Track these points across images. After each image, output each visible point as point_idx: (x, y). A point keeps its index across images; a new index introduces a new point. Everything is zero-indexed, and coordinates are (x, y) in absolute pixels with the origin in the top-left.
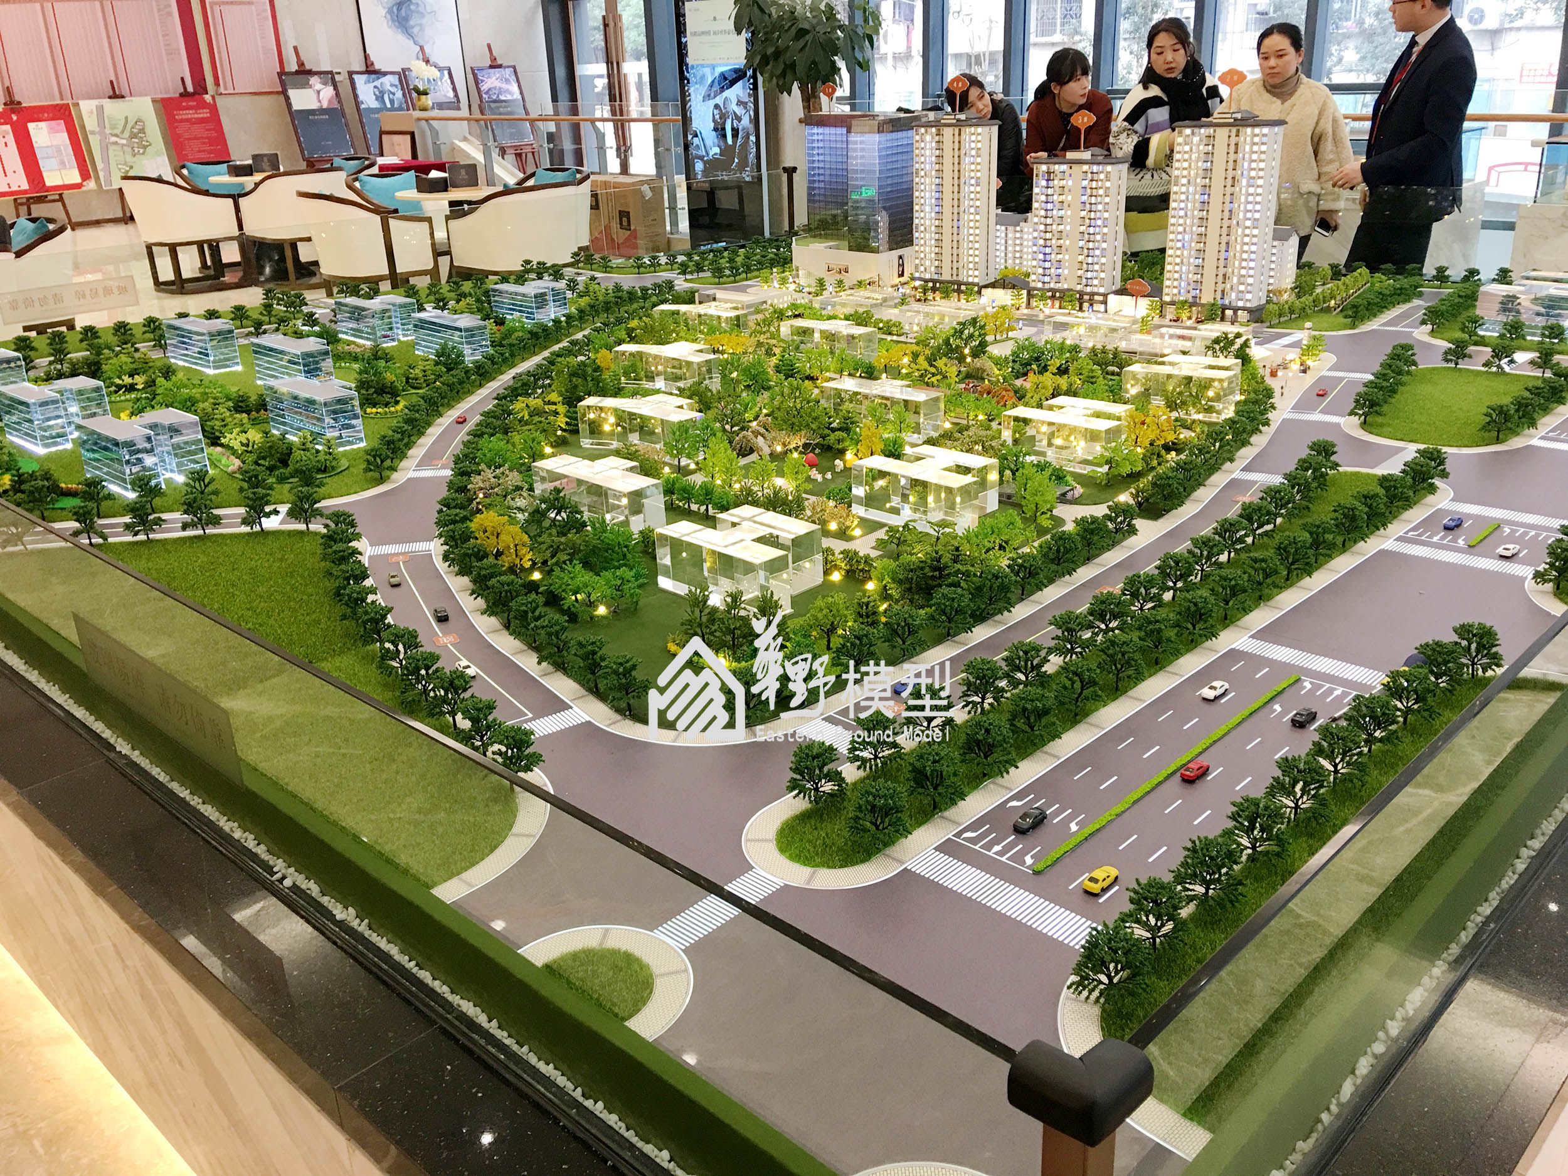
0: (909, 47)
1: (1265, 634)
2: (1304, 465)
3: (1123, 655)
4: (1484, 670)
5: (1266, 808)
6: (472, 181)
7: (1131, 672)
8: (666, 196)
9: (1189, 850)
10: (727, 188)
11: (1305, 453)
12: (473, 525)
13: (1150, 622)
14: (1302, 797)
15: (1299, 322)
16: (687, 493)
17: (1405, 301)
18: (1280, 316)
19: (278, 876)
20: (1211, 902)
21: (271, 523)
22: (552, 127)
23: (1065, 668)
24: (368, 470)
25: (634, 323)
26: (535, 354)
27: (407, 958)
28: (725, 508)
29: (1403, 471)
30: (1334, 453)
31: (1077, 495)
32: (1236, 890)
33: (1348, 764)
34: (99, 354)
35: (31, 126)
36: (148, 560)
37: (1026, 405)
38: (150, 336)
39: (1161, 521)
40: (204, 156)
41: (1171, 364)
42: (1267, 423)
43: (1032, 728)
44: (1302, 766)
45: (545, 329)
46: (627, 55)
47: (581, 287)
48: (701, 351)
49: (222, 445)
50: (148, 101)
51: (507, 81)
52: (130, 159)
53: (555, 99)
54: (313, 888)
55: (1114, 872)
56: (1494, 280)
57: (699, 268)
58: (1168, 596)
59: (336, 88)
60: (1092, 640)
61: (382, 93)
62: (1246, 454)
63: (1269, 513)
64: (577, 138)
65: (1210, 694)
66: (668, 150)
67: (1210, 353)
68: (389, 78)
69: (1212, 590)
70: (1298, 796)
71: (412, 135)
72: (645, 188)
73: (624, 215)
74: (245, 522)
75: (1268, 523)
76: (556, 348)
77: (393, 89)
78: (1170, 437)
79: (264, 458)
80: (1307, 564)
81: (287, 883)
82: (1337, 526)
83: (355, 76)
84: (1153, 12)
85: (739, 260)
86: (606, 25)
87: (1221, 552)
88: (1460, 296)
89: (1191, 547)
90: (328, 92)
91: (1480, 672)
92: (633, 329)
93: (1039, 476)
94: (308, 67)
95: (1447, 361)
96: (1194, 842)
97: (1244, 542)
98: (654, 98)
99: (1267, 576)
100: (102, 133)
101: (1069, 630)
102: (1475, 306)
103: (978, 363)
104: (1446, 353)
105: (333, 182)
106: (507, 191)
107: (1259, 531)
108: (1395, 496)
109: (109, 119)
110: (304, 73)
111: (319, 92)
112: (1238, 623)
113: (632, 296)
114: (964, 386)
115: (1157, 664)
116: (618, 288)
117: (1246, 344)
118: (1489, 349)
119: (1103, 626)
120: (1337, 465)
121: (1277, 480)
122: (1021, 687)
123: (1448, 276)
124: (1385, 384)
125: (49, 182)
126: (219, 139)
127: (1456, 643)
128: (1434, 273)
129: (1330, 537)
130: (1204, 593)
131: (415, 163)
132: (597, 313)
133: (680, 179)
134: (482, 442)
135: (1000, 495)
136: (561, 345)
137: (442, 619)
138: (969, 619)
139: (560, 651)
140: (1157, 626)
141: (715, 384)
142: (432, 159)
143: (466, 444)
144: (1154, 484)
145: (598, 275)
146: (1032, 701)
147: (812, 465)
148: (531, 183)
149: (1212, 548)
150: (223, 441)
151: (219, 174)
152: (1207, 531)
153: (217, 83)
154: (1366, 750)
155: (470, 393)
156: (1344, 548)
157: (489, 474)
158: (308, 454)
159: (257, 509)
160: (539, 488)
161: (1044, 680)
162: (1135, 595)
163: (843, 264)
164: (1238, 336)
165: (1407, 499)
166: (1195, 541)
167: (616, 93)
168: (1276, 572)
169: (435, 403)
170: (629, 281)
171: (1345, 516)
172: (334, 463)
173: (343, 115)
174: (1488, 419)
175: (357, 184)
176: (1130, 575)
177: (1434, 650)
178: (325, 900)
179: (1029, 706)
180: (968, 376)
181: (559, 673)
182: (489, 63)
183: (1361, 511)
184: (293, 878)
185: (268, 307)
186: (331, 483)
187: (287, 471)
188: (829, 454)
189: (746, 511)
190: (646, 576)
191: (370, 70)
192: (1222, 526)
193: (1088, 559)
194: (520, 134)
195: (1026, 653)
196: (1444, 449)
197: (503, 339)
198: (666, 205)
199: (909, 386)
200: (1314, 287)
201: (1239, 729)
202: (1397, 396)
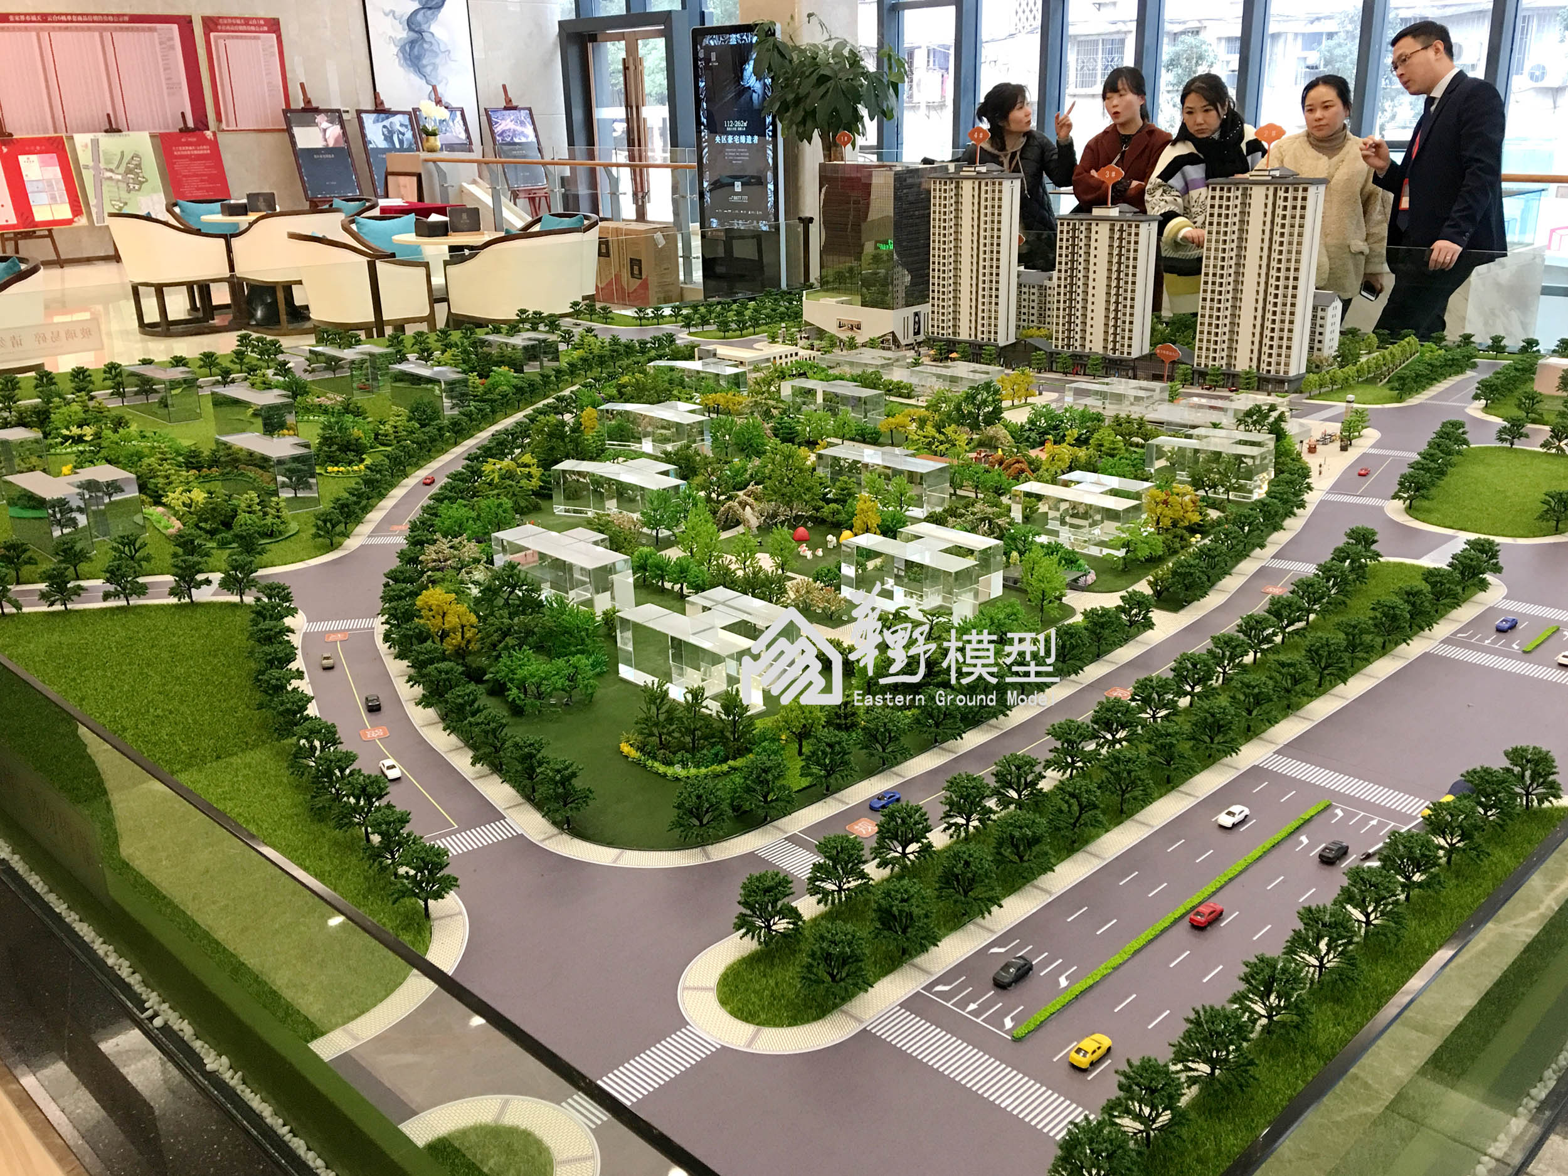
0: (943, 96)
1: (1294, 749)
2: (1340, 555)
3: (1129, 773)
4: (1540, 802)
5: (1284, 970)
6: (475, 226)
7: (1138, 793)
8: (680, 245)
9: (1191, 1022)
10: (742, 237)
11: (1341, 541)
12: (420, 601)
13: (1161, 736)
14: (1327, 953)
15: (1341, 394)
16: (662, 570)
17: (1457, 373)
18: (1321, 386)
19: (149, 1013)
20: (1218, 1086)
21: (202, 595)
22: (567, 172)
23: (1061, 788)
24: (316, 536)
25: (625, 379)
26: (519, 410)
27: (281, 1121)
28: (699, 588)
29: (1451, 565)
30: (1374, 542)
31: (1090, 581)
32: (1246, 1071)
33: (1383, 914)
34: (49, 402)
35: (22, 159)
36: (62, 633)
37: (1039, 479)
38: (109, 383)
39: (1182, 612)
40: (199, 194)
41: (1199, 437)
42: (1302, 505)
43: (1021, 858)
44: (1327, 918)
45: (532, 385)
46: (647, 99)
47: (576, 339)
48: (693, 412)
49: (164, 505)
50: (146, 135)
51: (522, 123)
52: (124, 195)
53: (571, 142)
54: (185, 1029)
55: (1106, 1042)
56: (1554, 351)
57: (705, 322)
58: (1184, 702)
59: (343, 127)
60: (1096, 752)
61: (391, 132)
62: (1278, 539)
63: (1300, 609)
64: (593, 184)
65: (1226, 820)
66: (684, 197)
67: (1242, 427)
68: (399, 117)
69: (1233, 698)
70: (1324, 952)
71: (419, 176)
72: (659, 236)
73: (635, 263)
74: (173, 592)
75: (1299, 620)
76: (540, 405)
77: (403, 129)
78: (1196, 518)
79: (206, 521)
80: (1341, 669)
81: (158, 1022)
82: (1376, 625)
83: (364, 115)
84: (1197, 64)
85: (748, 313)
86: (626, 68)
87: (1246, 653)
88: (1516, 369)
89: (1211, 646)
90: (334, 131)
91: (1535, 803)
92: (624, 386)
93: (1046, 562)
94: (314, 105)
95: (1502, 440)
96: (1197, 1013)
97: (1272, 641)
98: (674, 143)
99: (1296, 682)
100: (96, 168)
101: (1069, 741)
102: (1532, 380)
103: (991, 431)
104: (1500, 432)
105: (329, 224)
106: (509, 237)
107: (1289, 629)
108: (1441, 593)
109: (105, 153)
110: (309, 112)
111: (325, 131)
112: (1263, 735)
113: (629, 349)
114: (974, 455)
115: (1169, 783)
116: (615, 341)
117: (1281, 418)
118: (1548, 428)
119: (1109, 737)
120: (1379, 555)
121: (1309, 570)
122: (1012, 807)
123: (1505, 347)
124: (1432, 465)
125: (38, 217)
126: (220, 178)
127: (1508, 770)
128: (1490, 342)
129: (1367, 638)
130: (1223, 700)
131: (421, 205)
132: (591, 368)
133: (695, 226)
134: (442, 508)
135: (1005, 579)
136: (545, 402)
137: (374, 709)
138: (960, 724)
139: (497, 751)
140: (1168, 740)
141: (705, 447)
142: (439, 202)
143: (426, 509)
144: (1174, 573)
145: (596, 326)
146: (1021, 828)
147: (800, 541)
148: (536, 228)
149: (1234, 648)
150: (164, 500)
151: (213, 213)
152: (1230, 627)
153: (219, 119)
154: (1402, 897)
155: (444, 451)
156: (1384, 650)
157: (444, 544)
158: (253, 517)
159: (187, 579)
160: (500, 560)
161: (1038, 800)
162: (1147, 701)
163: (855, 319)
164: (1273, 408)
165: (1455, 596)
166: (1216, 640)
167: (635, 138)
168: (1305, 678)
169: (401, 463)
170: (627, 334)
171: (1385, 615)
172: (282, 527)
173: (350, 154)
174: (1546, 507)
175: (354, 227)
176: (1142, 677)
177: (1481, 778)
178: (197, 1045)
179: (1017, 834)
180: (981, 444)
181: (495, 776)
182: (503, 104)
183: (1403, 610)
184: (167, 1016)
185: (239, 355)
186: (275, 549)
187: (228, 535)
188: (823, 528)
189: (720, 593)
190: (606, 664)
191: (380, 110)
192: (1247, 623)
193: (1098, 656)
194: (535, 178)
195: (1018, 768)
196: (1498, 539)
197: (486, 393)
198: (680, 253)
199: (913, 455)
200: (1359, 356)
201: (1260, 865)
202: (1446, 479)
